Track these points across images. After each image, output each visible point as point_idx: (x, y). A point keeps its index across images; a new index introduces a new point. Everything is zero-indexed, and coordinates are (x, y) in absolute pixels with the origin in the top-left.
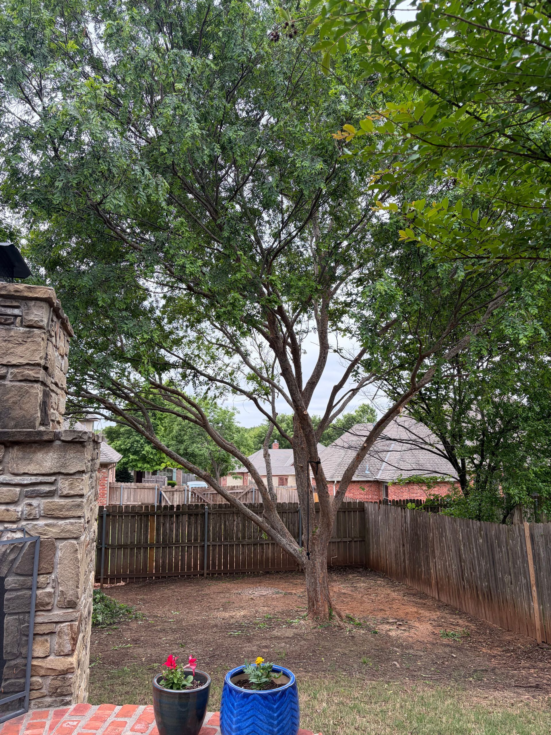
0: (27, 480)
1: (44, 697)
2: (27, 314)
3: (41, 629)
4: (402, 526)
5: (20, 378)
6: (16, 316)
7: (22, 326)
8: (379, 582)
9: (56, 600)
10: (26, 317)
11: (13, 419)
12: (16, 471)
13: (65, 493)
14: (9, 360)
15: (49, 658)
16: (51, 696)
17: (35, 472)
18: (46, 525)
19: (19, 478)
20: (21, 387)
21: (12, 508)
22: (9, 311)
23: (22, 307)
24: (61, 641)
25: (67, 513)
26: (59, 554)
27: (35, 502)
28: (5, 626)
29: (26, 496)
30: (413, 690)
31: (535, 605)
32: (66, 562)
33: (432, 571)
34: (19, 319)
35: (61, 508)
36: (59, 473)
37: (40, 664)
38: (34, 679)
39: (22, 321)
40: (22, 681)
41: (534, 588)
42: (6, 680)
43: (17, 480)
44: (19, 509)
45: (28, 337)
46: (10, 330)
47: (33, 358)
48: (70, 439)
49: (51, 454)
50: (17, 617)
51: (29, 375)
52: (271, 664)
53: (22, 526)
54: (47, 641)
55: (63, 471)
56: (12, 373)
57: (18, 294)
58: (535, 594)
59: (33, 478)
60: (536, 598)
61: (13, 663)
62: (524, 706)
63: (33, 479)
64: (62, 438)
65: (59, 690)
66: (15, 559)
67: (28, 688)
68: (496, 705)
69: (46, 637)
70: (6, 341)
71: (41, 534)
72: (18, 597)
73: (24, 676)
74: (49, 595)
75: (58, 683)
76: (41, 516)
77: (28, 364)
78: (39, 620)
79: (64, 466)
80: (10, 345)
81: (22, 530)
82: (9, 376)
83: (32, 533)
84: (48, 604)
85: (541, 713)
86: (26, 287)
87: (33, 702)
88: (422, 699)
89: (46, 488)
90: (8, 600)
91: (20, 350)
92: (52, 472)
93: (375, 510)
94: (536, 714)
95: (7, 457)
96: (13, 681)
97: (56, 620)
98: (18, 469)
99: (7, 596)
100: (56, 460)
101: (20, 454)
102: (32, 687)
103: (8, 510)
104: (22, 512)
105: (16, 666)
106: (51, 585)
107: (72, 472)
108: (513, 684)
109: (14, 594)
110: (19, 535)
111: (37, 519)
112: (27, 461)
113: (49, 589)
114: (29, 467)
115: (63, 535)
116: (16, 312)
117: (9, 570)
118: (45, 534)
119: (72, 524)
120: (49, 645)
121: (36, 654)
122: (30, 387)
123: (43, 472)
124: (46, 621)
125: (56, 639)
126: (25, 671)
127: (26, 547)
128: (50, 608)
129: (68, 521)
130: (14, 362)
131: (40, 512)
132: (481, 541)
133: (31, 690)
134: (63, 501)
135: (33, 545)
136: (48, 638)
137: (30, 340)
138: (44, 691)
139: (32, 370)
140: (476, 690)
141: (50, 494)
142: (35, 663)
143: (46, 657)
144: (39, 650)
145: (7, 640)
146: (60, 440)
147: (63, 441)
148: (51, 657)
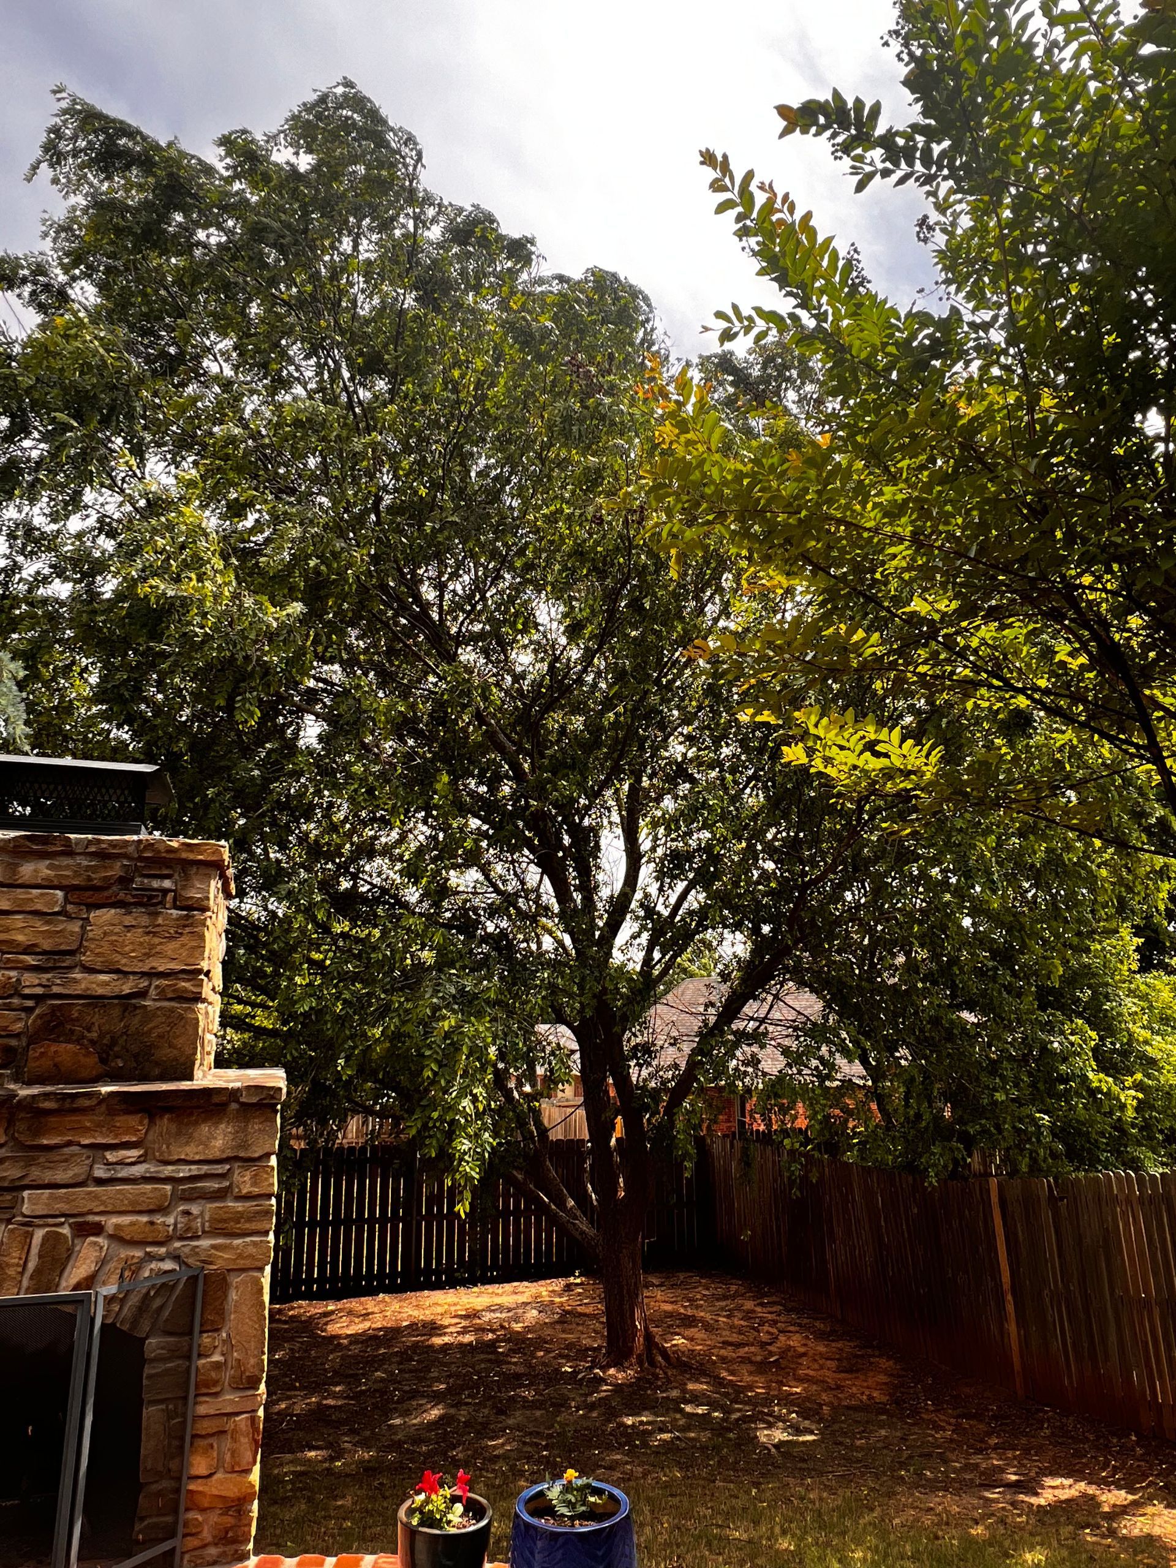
0: (184, 1171)
1: (205, 1546)
2: (184, 887)
3: (205, 1427)
4: (775, 1180)
5: (170, 995)
6: (165, 891)
7: (176, 907)
8: (733, 1288)
9: (227, 1376)
10: (183, 893)
11: (157, 1064)
12: (166, 1157)
13: (244, 1191)
14: (154, 964)
15: (215, 1477)
16: (216, 1544)
17: (197, 1158)
18: (213, 1247)
19: (170, 1168)
20: (172, 1010)
21: (159, 1219)
22: (155, 884)
23: (176, 876)
24: (235, 1446)
25: (247, 1226)
26: (233, 1295)
27: (195, 1209)
28: (144, 1424)
29: (182, 1199)
30: (802, 1499)
31: (1012, 1327)
32: (244, 1309)
33: (830, 1266)
34: (171, 895)
35: (238, 1217)
36: (236, 1158)
37: (201, 1489)
38: (191, 1515)
39: (175, 899)
40: (169, 1519)
41: (1009, 1297)
42: (142, 1519)
43: (168, 1170)
44: (170, 1220)
45: (185, 926)
46: (158, 914)
47: (191, 961)
48: (254, 1100)
49: (223, 1126)
50: (163, 1407)
51: (186, 990)
52: (590, 1480)
53: (176, 1249)
54: (212, 1446)
55: (242, 1154)
56: (157, 987)
57: (172, 856)
58: (1010, 1307)
59: (193, 1167)
60: (1013, 1315)
61: (155, 1487)
62: (997, 1523)
63: (194, 1170)
64: (242, 1100)
65: (230, 1534)
66: (161, 1308)
67: (181, 1530)
68: (947, 1524)
69: (210, 1440)
70: (148, 933)
71: (203, 1262)
72: (167, 1371)
73: (175, 1511)
74: (217, 1366)
75: (229, 1520)
76: (204, 1232)
77: (183, 971)
78: (202, 1410)
79: (245, 1145)
80: (156, 940)
81: (176, 1258)
82: (153, 992)
83: (190, 1261)
84: (216, 1383)
85: (1026, 1535)
86: (184, 844)
87: (187, 1557)
88: (820, 1515)
89: (215, 1185)
90: (149, 1377)
91: (170, 947)
92: (224, 1156)
93: (724, 1148)
94: (1017, 1537)
95: (151, 1133)
96: (155, 1520)
97: (229, 1410)
98: (170, 1153)
99: (147, 1371)
100: (231, 1137)
101: (173, 1127)
102: (187, 1531)
103: (152, 1223)
104: (175, 1225)
105: (159, 1494)
106: (219, 1350)
107: (256, 1155)
108: (978, 1482)
109: (160, 1367)
110: (168, 1265)
111: (198, 1238)
112: (183, 1140)
113: (217, 1358)
114: (188, 1149)
115: (241, 1263)
116: (167, 884)
117: (153, 1325)
118: (211, 1263)
119: (254, 1243)
120: (215, 1454)
121: (195, 1471)
122: (186, 1010)
123: (211, 1157)
124: (212, 1412)
125: (227, 1443)
126: (177, 1503)
127: (181, 1286)
128: (218, 1389)
129: (248, 1239)
130: (161, 969)
131: (203, 1225)
132: (915, 1211)
133: (185, 1535)
134: (239, 1206)
135: (193, 1280)
136: (214, 1441)
137: (187, 930)
138: (207, 1534)
139: (189, 980)
140: (912, 1494)
141: (220, 1195)
142: (192, 1487)
143: (210, 1475)
144: (199, 1465)
145: (147, 1447)
146: (238, 1101)
147: (243, 1104)
148: (219, 1475)
